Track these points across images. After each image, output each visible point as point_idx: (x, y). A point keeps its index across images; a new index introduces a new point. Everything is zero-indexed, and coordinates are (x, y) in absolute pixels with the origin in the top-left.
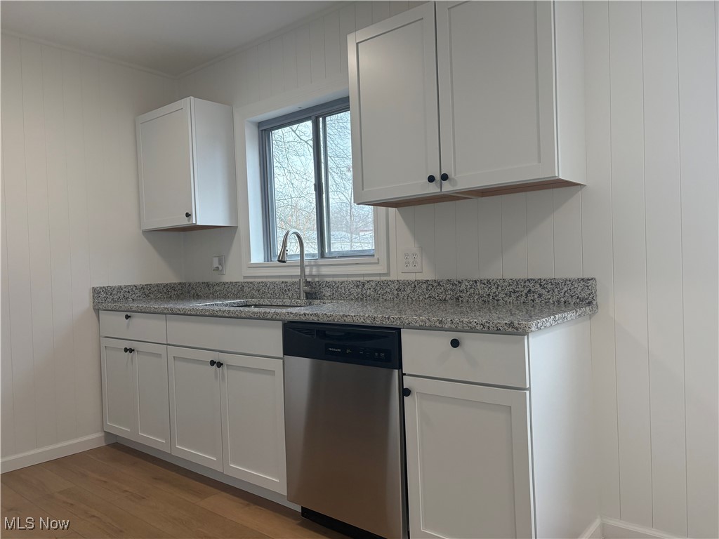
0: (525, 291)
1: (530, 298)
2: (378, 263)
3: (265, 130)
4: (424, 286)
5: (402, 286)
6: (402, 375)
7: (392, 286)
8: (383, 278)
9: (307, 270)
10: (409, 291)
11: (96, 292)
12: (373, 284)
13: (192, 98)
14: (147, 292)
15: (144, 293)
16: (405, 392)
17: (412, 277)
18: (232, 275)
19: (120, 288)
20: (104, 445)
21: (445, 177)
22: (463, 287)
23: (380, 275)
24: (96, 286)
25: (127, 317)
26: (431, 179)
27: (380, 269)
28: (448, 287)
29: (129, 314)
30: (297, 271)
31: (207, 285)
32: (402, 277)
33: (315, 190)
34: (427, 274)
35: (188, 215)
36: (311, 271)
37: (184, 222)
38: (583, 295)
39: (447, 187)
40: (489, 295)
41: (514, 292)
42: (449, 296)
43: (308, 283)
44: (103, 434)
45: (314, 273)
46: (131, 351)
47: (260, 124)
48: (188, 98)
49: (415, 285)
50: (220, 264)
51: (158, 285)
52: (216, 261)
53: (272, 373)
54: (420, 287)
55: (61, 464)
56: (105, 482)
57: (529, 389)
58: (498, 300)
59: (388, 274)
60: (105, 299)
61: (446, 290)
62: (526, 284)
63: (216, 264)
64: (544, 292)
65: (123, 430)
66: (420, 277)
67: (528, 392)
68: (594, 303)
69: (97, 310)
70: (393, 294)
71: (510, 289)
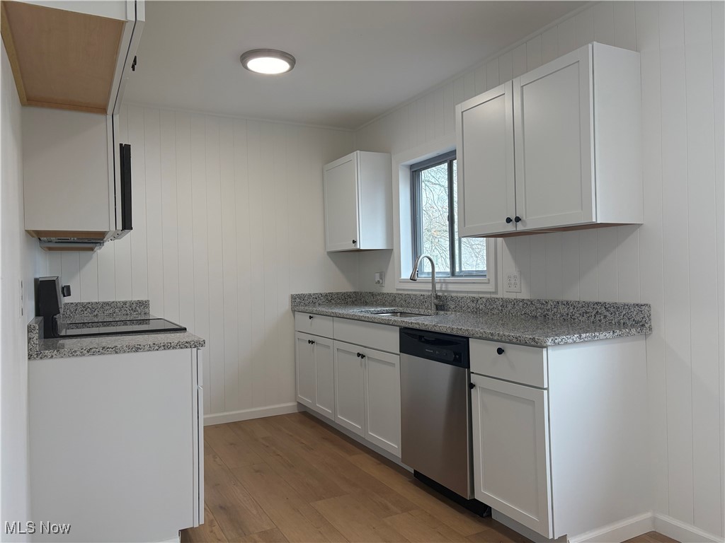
0: (594, 313)
1: (598, 318)
2: (489, 283)
3: (415, 172)
4: (521, 304)
5: (505, 302)
6: (470, 373)
7: (497, 303)
8: (493, 296)
9: (438, 287)
10: (510, 308)
11: (294, 298)
12: (484, 300)
13: (358, 151)
14: (330, 298)
15: (327, 299)
16: (472, 386)
17: (512, 296)
18: (389, 288)
19: (310, 295)
20: (297, 411)
21: (518, 219)
22: (549, 307)
23: (490, 293)
24: (293, 293)
25: (311, 317)
26: (509, 220)
27: (490, 288)
28: (539, 306)
29: (311, 315)
30: (429, 287)
31: (372, 294)
32: (507, 296)
33: (448, 220)
34: (525, 295)
35: (354, 242)
36: (441, 287)
37: (352, 247)
38: (638, 318)
39: (520, 227)
40: (568, 314)
41: (586, 313)
42: (539, 314)
43: (437, 297)
44: (296, 404)
45: (443, 289)
46: (313, 342)
47: (411, 166)
48: (355, 152)
49: (515, 302)
50: (381, 278)
51: (337, 294)
52: (378, 275)
53: (393, 365)
54: (518, 305)
55: (267, 421)
56: (291, 436)
57: (547, 389)
58: (574, 319)
59: (496, 292)
60: (301, 303)
61: (537, 309)
62: (595, 306)
63: (377, 278)
64: (607, 314)
65: (307, 401)
66: (520, 296)
67: (545, 392)
68: (647, 325)
69: (294, 311)
70: (498, 310)
71: (583, 310)
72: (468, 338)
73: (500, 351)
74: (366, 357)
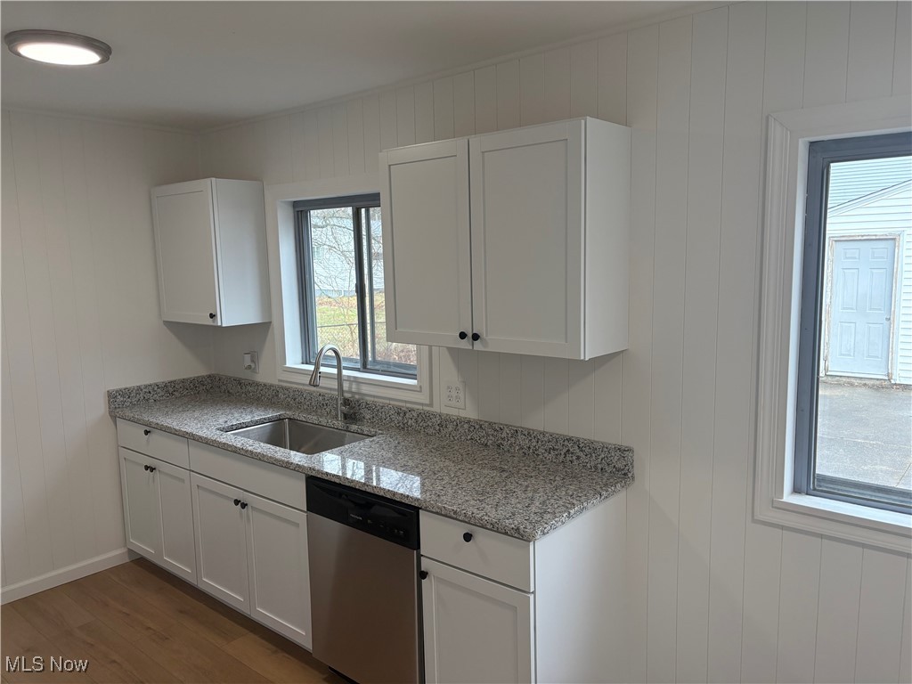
0: (564, 451)
1: (568, 458)
2: (421, 391)
3: (301, 212)
4: (466, 426)
5: (444, 422)
6: (419, 556)
7: (433, 420)
8: (426, 408)
9: (346, 386)
10: (451, 429)
11: (112, 396)
12: (415, 415)
13: (213, 179)
14: (171, 390)
15: (167, 392)
16: (423, 575)
17: (454, 412)
18: (264, 376)
19: (139, 388)
20: (128, 561)
21: (476, 337)
22: (504, 435)
23: (422, 404)
24: (109, 389)
25: (147, 432)
26: (463, 336)
27: (422, 398)
28: (490, 431)
29: (148, 429)
30: (335, 385)
31: (239, 382)
32: (445, 411)
33: (357, 292)
34: (470, 413)
35: (212, 316)
36: (350, 387)
37: (209, 322)
38: (619, 465)
39: (478, 347)
40: (529, 448)
41: (554, 449)
42: (490, 442)
43: (346, 402)
44: (123, 550)
45: (353, 390)
46: (152, 469)
47: (295, 204)
48: (208, 180)
49: (459, 422)
50: (253, 361)
51: (183, 381)
52: (248, 358)
53: (297, 525)
54: (462, 426)
57: (534, 593)
58: (538, 455)
59: (431, 405)
60: (122, 403)
61: (488, 435)
62: (566, 443)
63: (247, 360)
64: (581, 454)
65: (147, 550)
66: (463, 414)
67: (532, 597)
68: (630, 475)
69: (114, 418)
70: (435, 429)
71: (550, 445)
72: (417, 509)
73: (468, 537)
74: (249, 506)
